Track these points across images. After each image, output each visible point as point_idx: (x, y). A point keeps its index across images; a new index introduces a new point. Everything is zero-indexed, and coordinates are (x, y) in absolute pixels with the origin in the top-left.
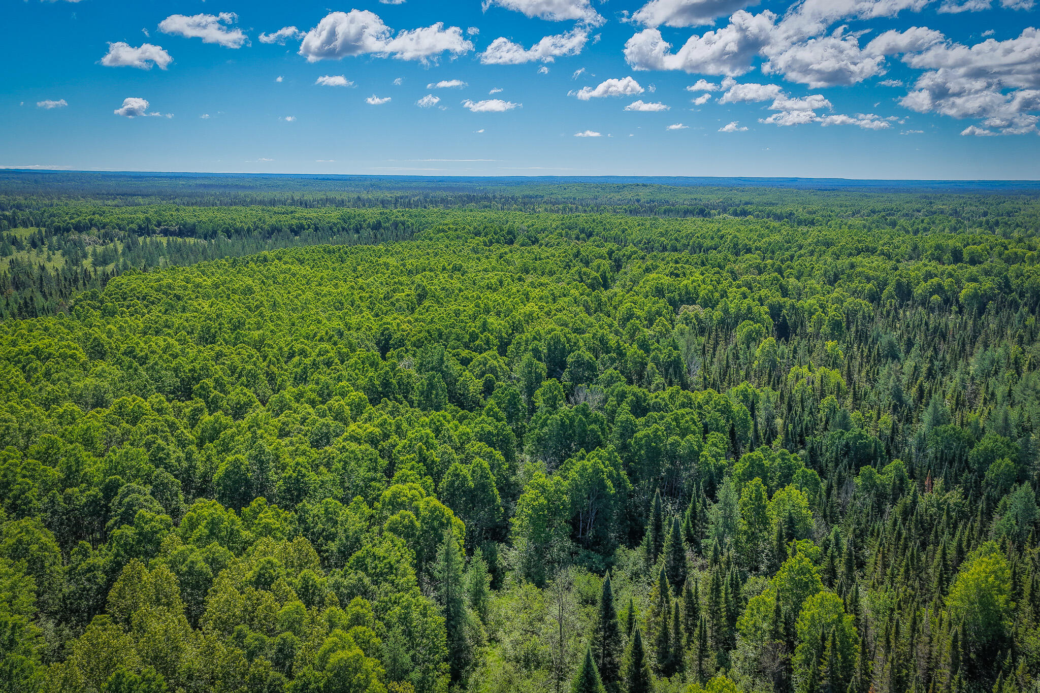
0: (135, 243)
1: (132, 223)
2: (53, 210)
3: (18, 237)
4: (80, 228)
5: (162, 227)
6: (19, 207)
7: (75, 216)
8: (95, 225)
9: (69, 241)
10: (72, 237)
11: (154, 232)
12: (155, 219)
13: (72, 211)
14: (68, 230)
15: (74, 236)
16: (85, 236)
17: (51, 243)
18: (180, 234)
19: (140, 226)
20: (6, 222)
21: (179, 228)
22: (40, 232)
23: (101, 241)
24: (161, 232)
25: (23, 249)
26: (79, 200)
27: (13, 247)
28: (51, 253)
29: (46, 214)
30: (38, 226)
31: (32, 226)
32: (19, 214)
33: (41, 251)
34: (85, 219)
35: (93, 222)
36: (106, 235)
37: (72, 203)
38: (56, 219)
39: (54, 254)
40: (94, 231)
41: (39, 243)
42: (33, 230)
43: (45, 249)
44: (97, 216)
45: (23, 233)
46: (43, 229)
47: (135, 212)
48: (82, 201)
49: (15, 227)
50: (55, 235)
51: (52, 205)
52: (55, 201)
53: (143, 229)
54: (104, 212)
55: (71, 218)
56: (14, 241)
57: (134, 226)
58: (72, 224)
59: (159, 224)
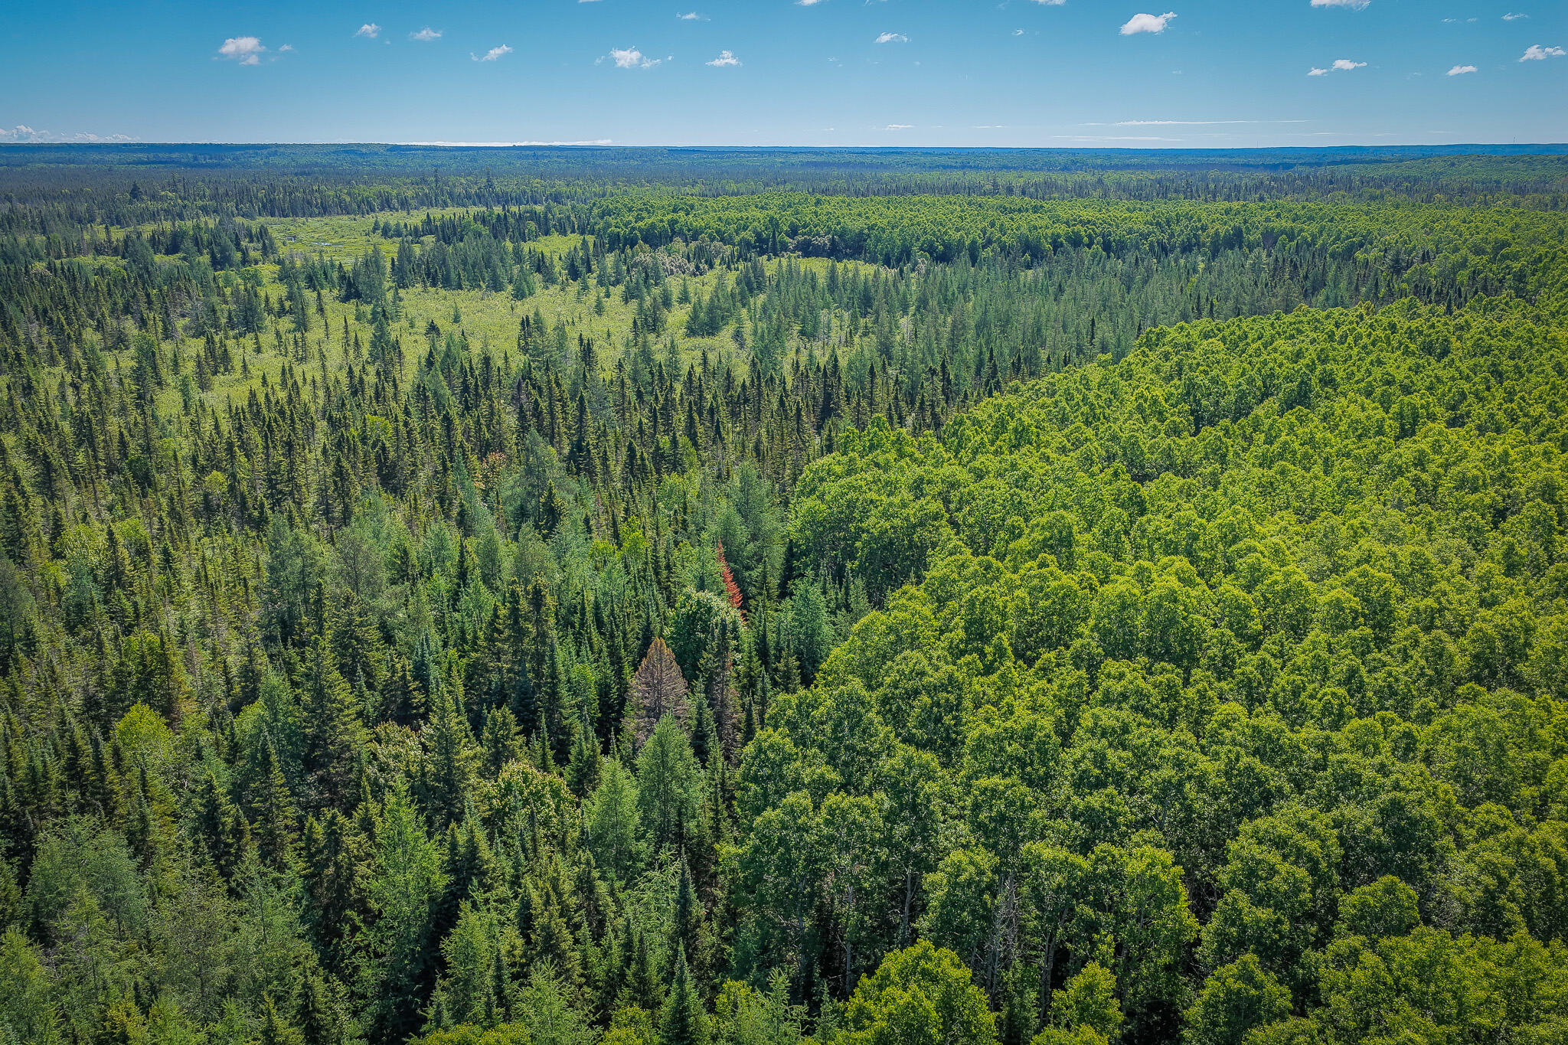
0: (759, 273)
1: (745, 228)
2: (606, 203)
3: (547, 254)
4: (655, 238)
5: (800, 238)
6: (557, 198)
7: (645, 214)
8: (681, 233)
9: (635, 265)
10: (641, 257)
11: (785, 247)
12: (786, 219)
13: (639, 204)
14: (633, 243)
15: (644, 255)
16: (662, 256)
17: (603, 269)
18: (834, 251)
19: (758, 235)
20: (532, 225)
21: (833, 241)
22: (585, 243)
23: (692, 267)
24: (796, 248)
25: (553, 281)
26: (642, 186)
27: (538, 277)
28: (603, 290)
29: (596, 211)
30: (582, 233)
31: (573, 232)
32: (556, 210)
33: (585, 288)
34: (659, 219)
35: (677, 227)
36: (700, 253)
37: (633, 190)
38: (610, 219)
39: (608, 296)
40: (678, 244)
41: (583, 269)
42: (574, 240)
43: (592, 282)
44: (682, 214)
45: (557, 247)
46: (591, 239)
47: (746, 206)
48: (648, 187)
49: (547, 233)
50: (611, 250)
51: (604, 195)
52: (609, 188)
53: (766, 241)
54: (692, 207)
55: (639, 219)
56: (541, 265)
57: (748, 235)
58: (641, 230)
59: (793, 232)
